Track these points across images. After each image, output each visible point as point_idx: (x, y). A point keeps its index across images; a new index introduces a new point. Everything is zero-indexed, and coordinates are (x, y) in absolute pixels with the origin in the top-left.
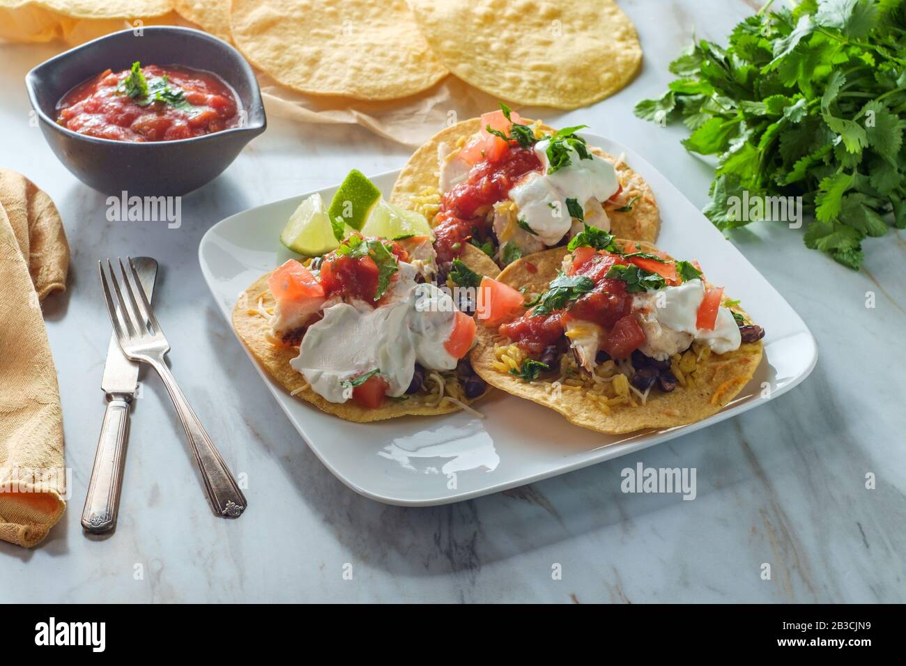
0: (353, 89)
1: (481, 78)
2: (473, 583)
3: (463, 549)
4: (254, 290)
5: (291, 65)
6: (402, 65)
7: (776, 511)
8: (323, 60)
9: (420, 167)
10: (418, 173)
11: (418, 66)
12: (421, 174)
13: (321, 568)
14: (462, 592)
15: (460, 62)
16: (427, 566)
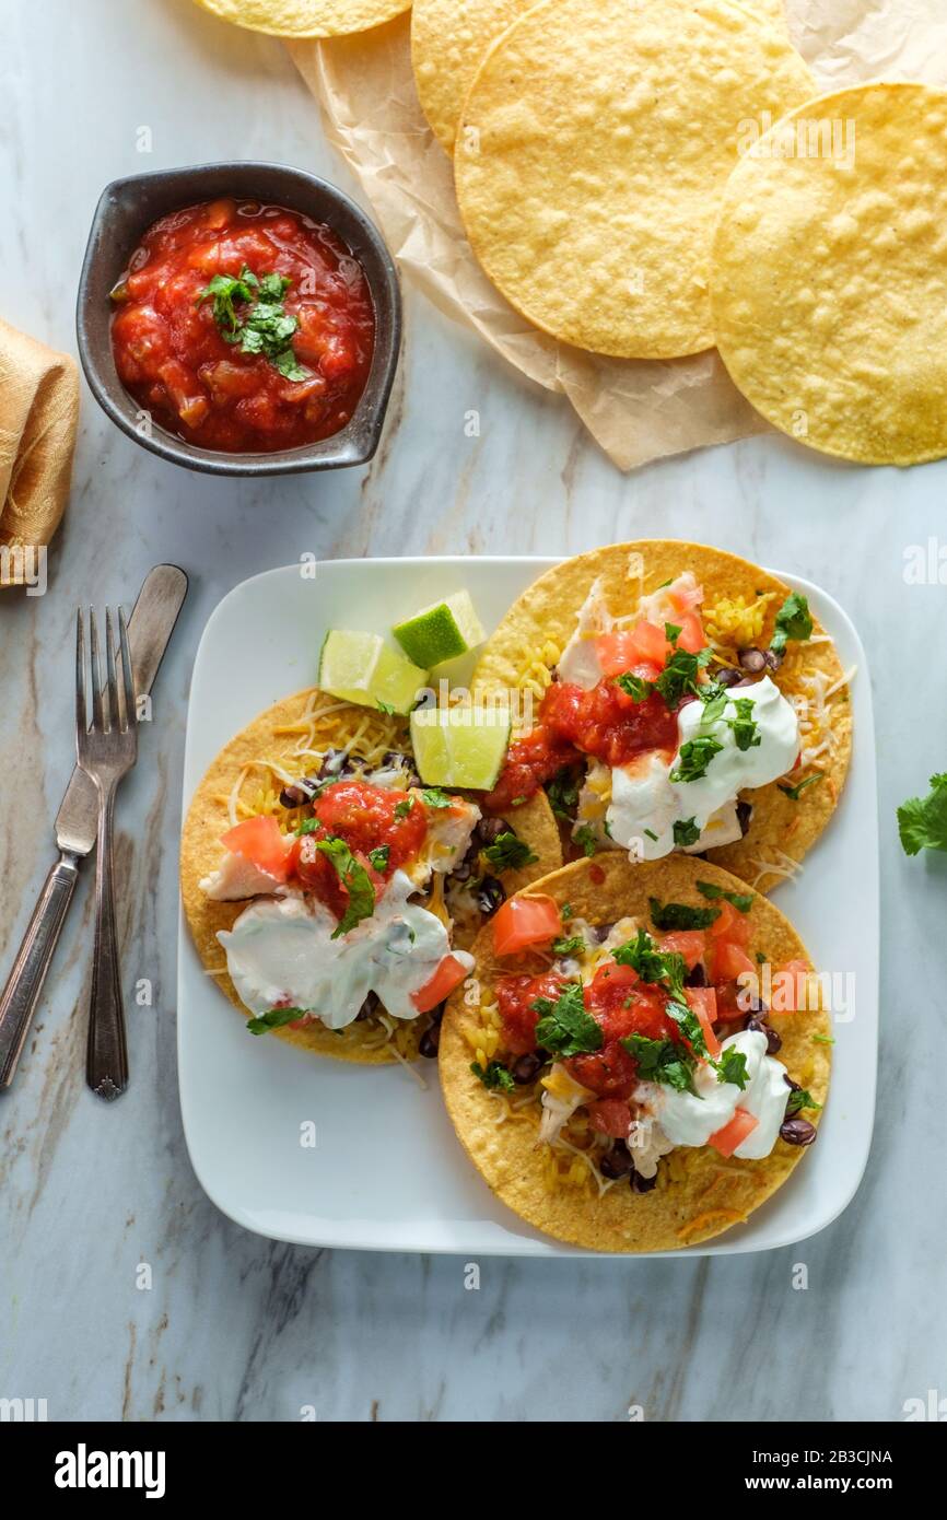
0: (573, 330)
1: (761, 384)
2: (280, 1329)
3: (296, 1268)
4: (247, 742)
5: (513, 237)
6: (671, 296)
7: (674, 1383)
8: (563, 247)
9: (565, 587)
10: (559, 595)
11: (693, 308)
12: (561, 599)
13: (128, 1224)
14: (261, 1337)
15: (745, 345)
16: (243, 1278)
